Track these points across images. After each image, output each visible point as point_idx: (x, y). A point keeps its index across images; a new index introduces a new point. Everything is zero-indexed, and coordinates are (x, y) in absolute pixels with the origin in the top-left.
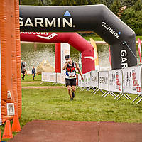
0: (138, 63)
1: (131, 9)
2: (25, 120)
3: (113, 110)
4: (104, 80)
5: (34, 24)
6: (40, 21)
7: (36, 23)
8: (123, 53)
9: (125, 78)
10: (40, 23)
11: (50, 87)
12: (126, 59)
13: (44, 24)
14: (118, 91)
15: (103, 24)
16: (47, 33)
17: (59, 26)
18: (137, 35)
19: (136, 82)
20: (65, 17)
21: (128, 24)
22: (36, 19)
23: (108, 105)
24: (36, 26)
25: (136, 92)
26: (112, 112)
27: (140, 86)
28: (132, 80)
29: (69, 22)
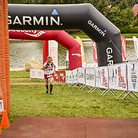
0: (124, 60)
1: (116, 8)
2: (14, 116)
3: (99, 105)
4: (91, 77)
6: (28, 19)
7: (24, 21)
9: (111, 75)
10: (28, 21)
11: (38, 83)
12: (112, 57)
13: (32, 22)
14: (104, 87)
15: (90, 22)
16: (35, 31)
17: (47, 24)
18: (122, 33)
19: (121, 79)
21: (113, 22)
22: (24, 17)
23: (95, 100)
24: (24, 24)
25: (121, 88)
26: (99, 108)
27: (125, 82)
28: (118, 77)
29: (57, 20)
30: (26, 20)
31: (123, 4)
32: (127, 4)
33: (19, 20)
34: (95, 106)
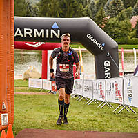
1: (115, 19)
2: (17, 128)
3: (96, 119)
5: (23, 34)
6: (29, 31)
7: (25, 33)
8: (107, 63)
9: (108, 88)
10: (29, 34)
11: (37, 93)
12: (109, 69)
13: (33, 34)
14: (101, 99)
15: (89, 36)
17: (47, 37)
19: (118, 92)
20: (53, 29)
22: (25, 30)
23: (92, 113)
24: (25, 36)
25: (118, 102)
26: (96, 121)
27: (122, 96)
28: (115, 91)
29: (57, 33)
30: (28, 32)
31: (122, 16)
32: (125, 16)
33: (20, 32)
34: (92, 119)
